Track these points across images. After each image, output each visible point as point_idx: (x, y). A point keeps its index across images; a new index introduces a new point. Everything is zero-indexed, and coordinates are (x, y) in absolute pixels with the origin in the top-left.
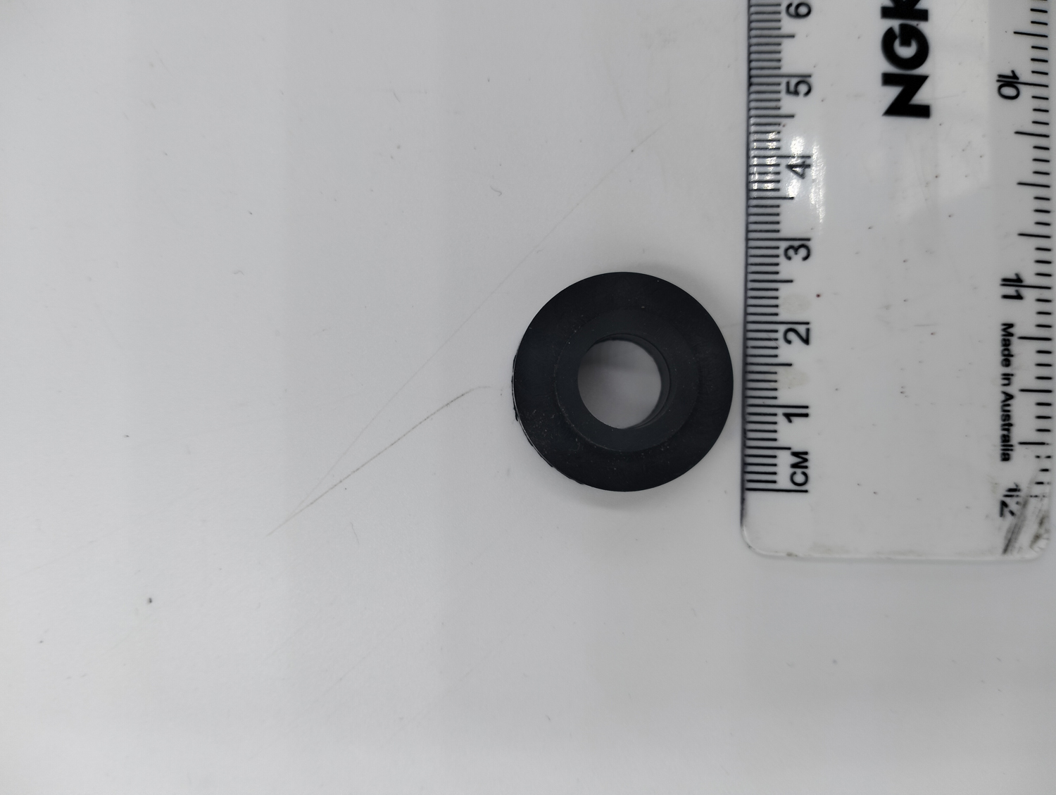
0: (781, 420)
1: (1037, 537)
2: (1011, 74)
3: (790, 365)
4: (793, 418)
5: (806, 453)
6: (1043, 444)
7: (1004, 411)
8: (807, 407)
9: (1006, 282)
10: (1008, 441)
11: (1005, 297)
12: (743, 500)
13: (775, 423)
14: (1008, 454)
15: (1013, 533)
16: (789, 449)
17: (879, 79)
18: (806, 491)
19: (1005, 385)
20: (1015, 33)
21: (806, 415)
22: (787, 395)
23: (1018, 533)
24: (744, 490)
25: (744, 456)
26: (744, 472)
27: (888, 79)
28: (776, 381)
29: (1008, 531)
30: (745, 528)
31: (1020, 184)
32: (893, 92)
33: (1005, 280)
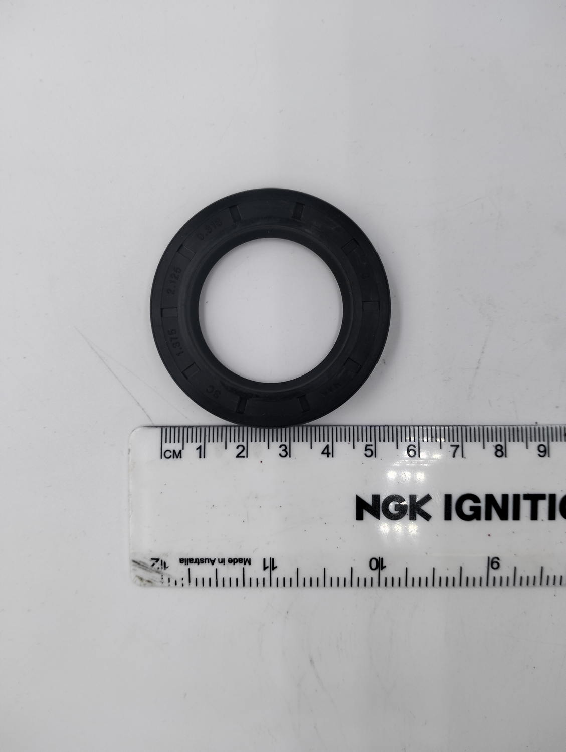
0: (198, 444)
1: (141, 579)
2: (384, 565)
3: (226, 448)
4: (199, 450)
5: (181, 457)
6: (190, 582)
7: (206, 559)
8: (204, 457)
9: (272, 561)
10: (190, 562)
11: (264, 560)
12: (157, 427)
13: (196, 442)
14: (183, 563)
15: (143, 566)
16: (183, 449)
17: (376, 493)
18: (161, 458)
19: (219, 559)
20: (406, 568)
21: (200, 457)
22: (210, 447)
23: (143, 568)
24: (162, 427)
25: (179, 427)
26: (171, 427)
27: (376, 498)
28: (217, 441)
29: (144, 563)
30: (142, 428)
31: (325, 569)
32: (369, 500)
33: (273, 559)
